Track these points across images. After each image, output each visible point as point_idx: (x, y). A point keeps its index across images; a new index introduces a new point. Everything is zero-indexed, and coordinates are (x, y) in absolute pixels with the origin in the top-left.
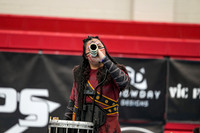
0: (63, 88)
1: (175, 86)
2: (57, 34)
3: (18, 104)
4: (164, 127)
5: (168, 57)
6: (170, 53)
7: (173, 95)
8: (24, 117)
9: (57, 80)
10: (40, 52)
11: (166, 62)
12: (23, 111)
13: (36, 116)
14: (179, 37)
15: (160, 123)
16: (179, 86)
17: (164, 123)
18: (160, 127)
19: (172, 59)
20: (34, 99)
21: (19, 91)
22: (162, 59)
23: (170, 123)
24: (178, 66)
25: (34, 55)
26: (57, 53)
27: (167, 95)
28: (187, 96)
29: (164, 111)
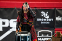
3: (9, 24)
4: (54, 30)
6: (56, 7)
8: (11, 28)
10: (16, 8)
11: (55, 10)
12: (11, 26)
14: (58, 2)
15: (53, 28)
17: (55, 28)
19: (56, 9)
21: (9, 20)
22: (53, 9)
24: (58, 11)
25: (14, 9)
27: (55, 20)
29: (54, 25)
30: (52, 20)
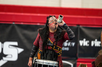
0: (25, 41)
1: (82, 40)
2: (22, 14)
3: (2, 49)
4: (77, 61)
5: (79, 25)
6: (80, 23)
7: (81, 44)
8: (5, 56)
9: (22, 37)
10: (14, 23)
13: (12, 55)
14: (84, 15)
15: (75, 58)
16: (85, 40)
17: (77, 59)
18: (75, 60)
19: (81, 26)
20: (10, 47)
21: (3, 43)
22: (76, 26)
23: (80, 59)
24: (84, 30)
25: (10, 24)
26: (22, 23)
27: (78, 45)
28: (88, 45)
29: (77, 53)
30: (73, 44)
